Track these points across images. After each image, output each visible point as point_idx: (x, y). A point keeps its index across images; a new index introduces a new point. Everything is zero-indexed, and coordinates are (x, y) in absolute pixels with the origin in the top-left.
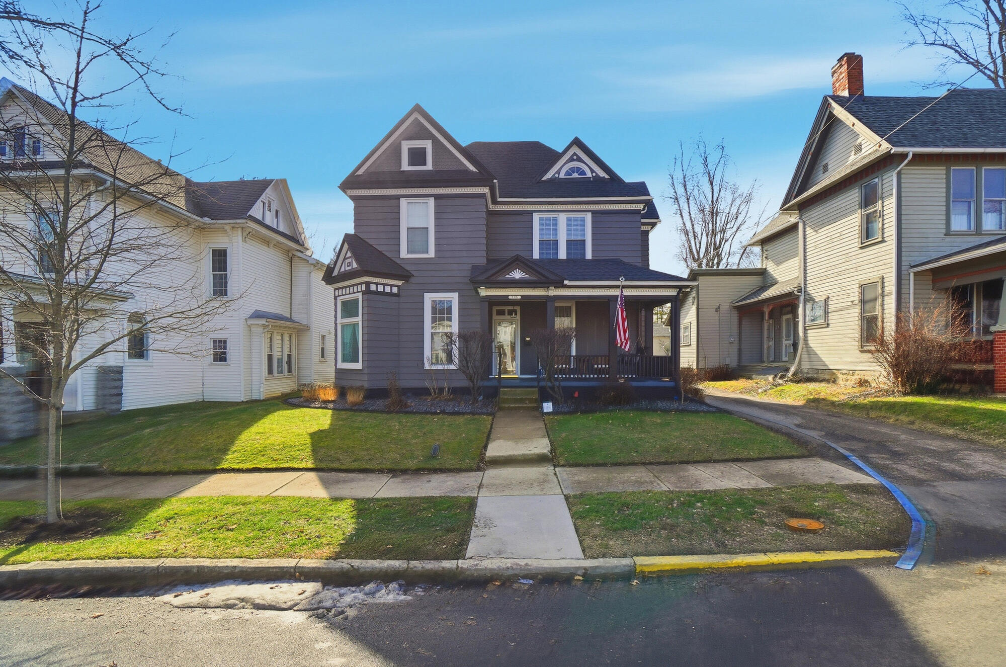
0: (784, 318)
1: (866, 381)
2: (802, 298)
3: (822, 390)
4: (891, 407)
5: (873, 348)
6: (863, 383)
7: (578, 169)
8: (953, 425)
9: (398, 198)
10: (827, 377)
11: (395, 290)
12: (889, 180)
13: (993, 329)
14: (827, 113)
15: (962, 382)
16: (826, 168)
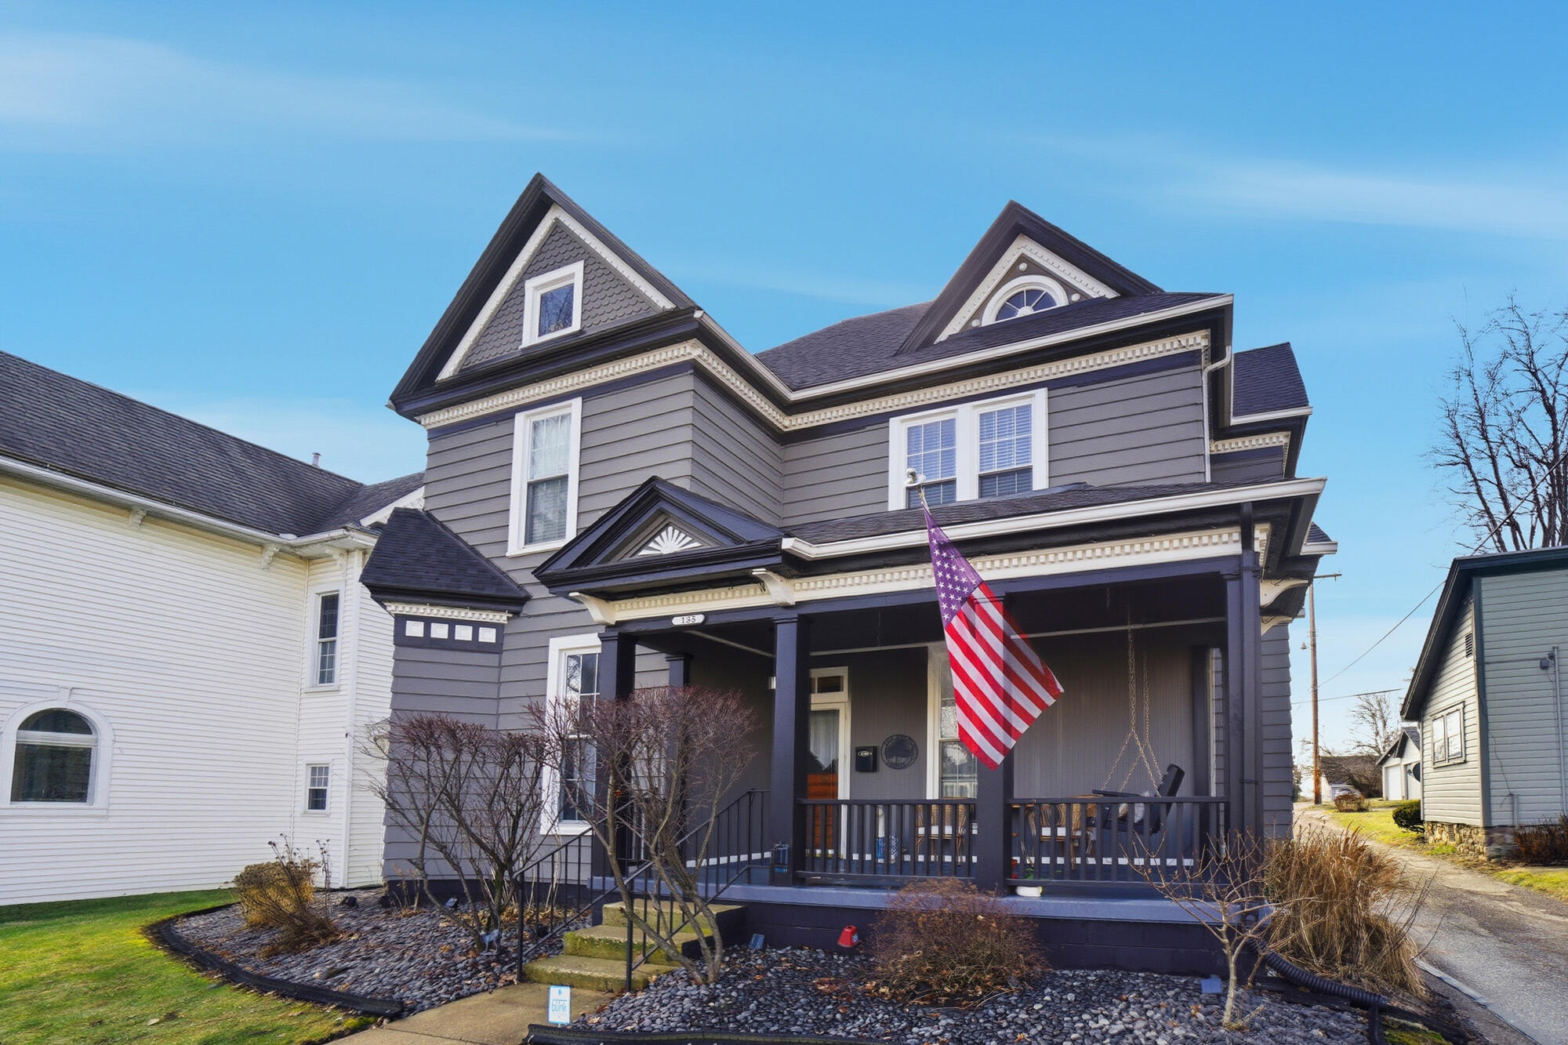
7: (1032, 294)
9: (512, 414)
11: (488, 636)
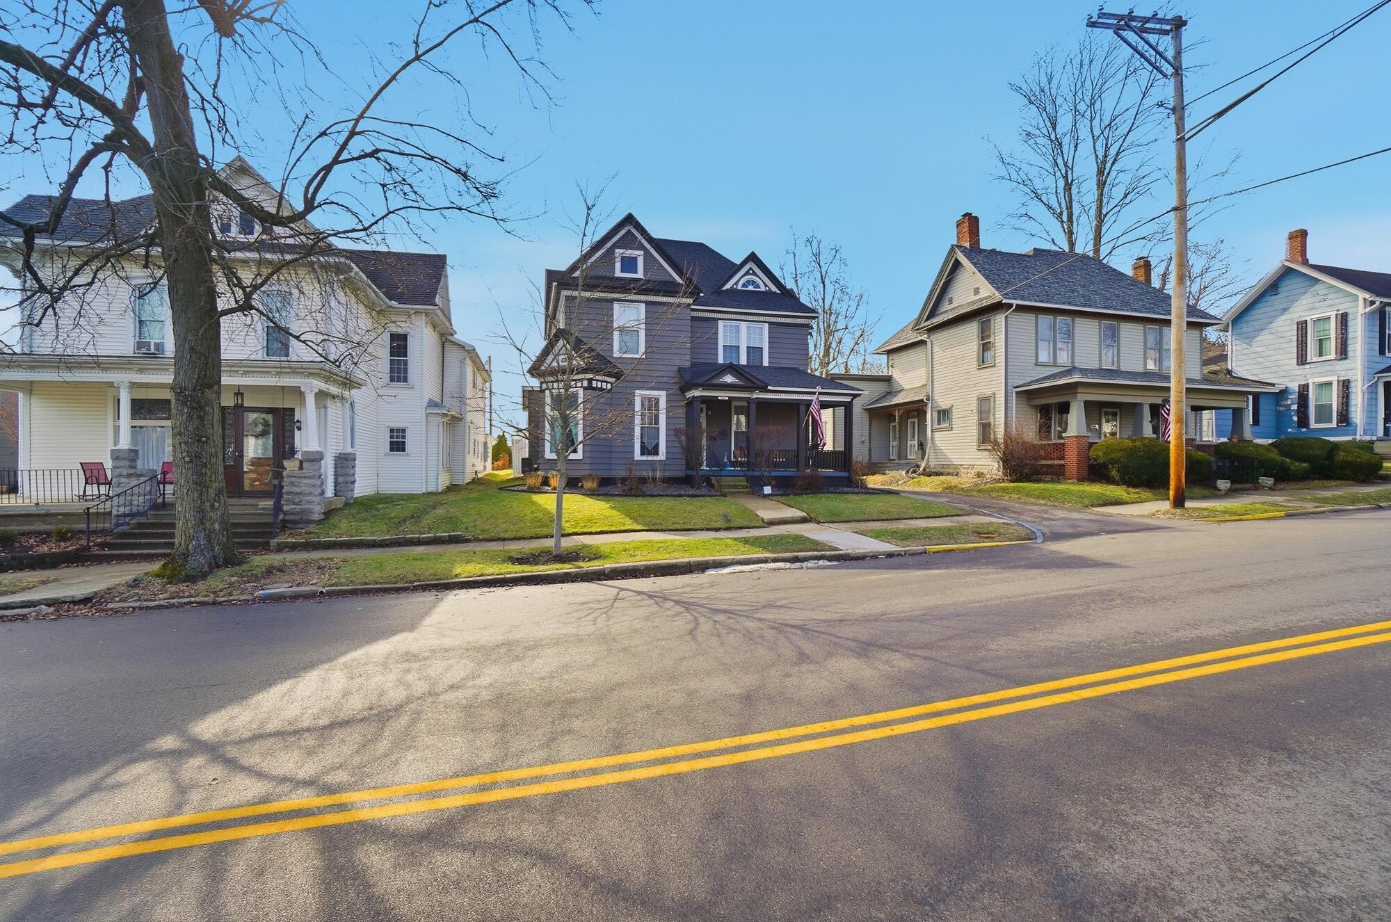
0: (910, 421)
1: (982, 473)
2: (930, 405)
3: (953, 480)
4: (1004, 490)
5: (990, 448)
6: (979, 475)
7: (754, 283)
8: (1044, 498)
9: (612, 301)
10: (951, 471)
11: (609, 387)
12: (999, 321)
13: (1064, 435)
14: (953, 259)
15: (1047, 474)
16: (951, 301)
